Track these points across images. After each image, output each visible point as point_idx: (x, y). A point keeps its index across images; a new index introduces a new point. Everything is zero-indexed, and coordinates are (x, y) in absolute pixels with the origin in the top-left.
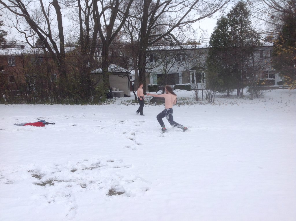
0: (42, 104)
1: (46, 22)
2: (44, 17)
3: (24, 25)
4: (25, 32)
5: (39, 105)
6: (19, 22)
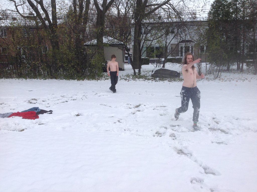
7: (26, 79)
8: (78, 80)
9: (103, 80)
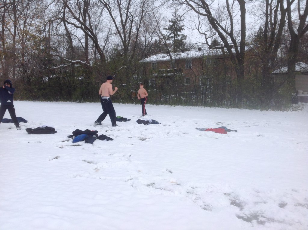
4: (206, 33)
6: (201, 24)
9: (290, 111)
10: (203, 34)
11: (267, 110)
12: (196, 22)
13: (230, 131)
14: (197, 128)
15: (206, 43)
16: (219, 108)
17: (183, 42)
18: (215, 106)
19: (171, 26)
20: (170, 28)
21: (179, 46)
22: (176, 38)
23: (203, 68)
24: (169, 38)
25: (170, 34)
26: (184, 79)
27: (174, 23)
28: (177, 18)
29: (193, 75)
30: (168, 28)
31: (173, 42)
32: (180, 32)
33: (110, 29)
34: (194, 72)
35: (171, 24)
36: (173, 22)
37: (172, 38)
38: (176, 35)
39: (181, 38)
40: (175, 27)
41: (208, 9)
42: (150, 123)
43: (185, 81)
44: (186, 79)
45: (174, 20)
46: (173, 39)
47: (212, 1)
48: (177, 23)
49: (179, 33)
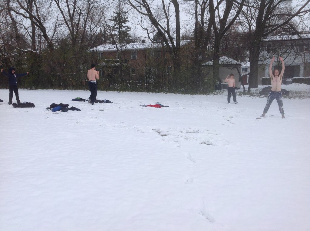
0: (158, 92)
1: (166, 18)
2: (164, 14)
3: (147, 23)
4: (148, 29)
5: (156, 93)
6: (143, 20)
7: (153, 92)
8: (192, 94)
9: (212, 95)
10: (145, 29)
11: (195, 95)
12: (138, 18)
13: (163, 106)
14: (140, 105)
15: (148, 37)
16: (160, 93)
17: (128, 34)
18: (156, 92)
19: (115, 17)
20: (115, 19)
21: (125, 37)
22: (121, 30)
23: (146, 60)
24: (114, 29)
25: (115, 25)
26: (130, 69)
27: (119, 14)
28: (121, 10)
29: (137, 66)
30: (112, 19)
31: (118, 33)
32: (125, 23)
33: (57, 19)
34: (138, 63)
35: (116, 15)
36: (117, 13)
37: (117, 28)
38: (121, 26)
39: (126, 29)
40: (120, 19)
41: (149, 7)
42: (104, 102)
43: (131, 71)
44: (132, 69)
45: (118, 12)
46: (118, 30)
47: (152, 1)
48: (121, 14)
49: (123, 24)
